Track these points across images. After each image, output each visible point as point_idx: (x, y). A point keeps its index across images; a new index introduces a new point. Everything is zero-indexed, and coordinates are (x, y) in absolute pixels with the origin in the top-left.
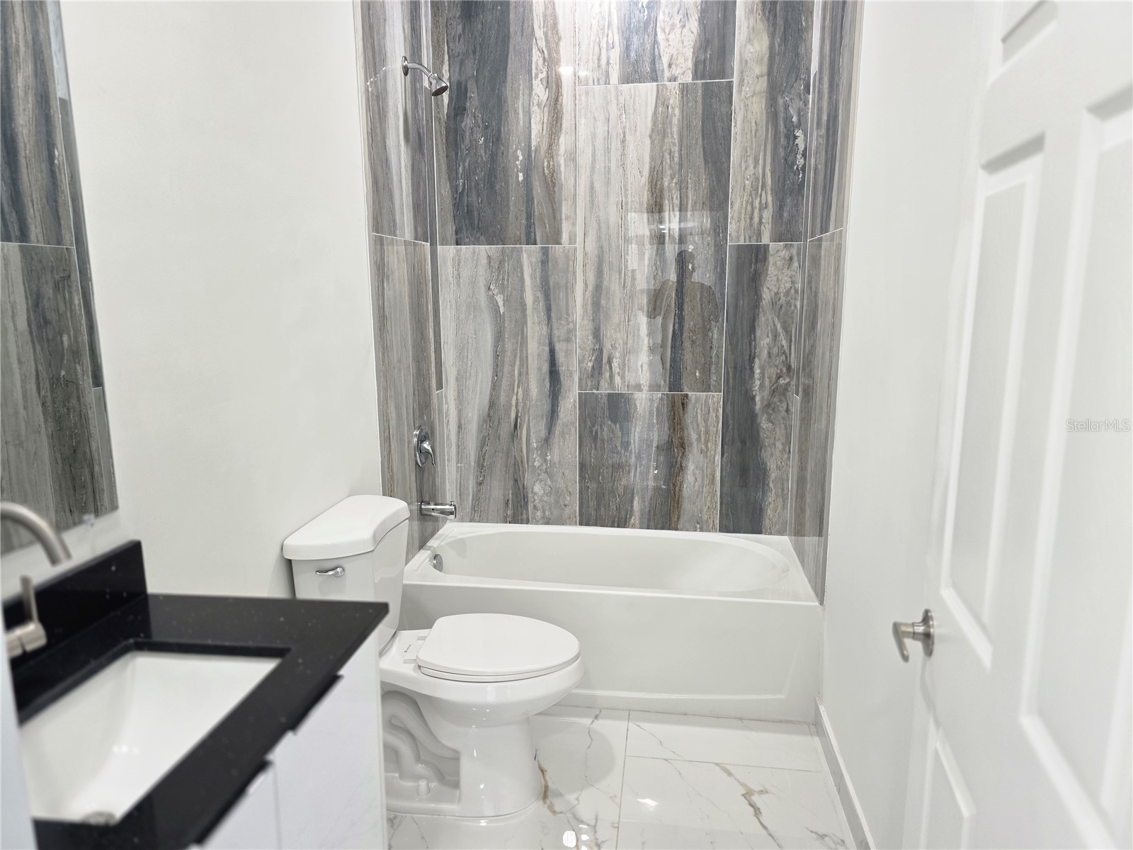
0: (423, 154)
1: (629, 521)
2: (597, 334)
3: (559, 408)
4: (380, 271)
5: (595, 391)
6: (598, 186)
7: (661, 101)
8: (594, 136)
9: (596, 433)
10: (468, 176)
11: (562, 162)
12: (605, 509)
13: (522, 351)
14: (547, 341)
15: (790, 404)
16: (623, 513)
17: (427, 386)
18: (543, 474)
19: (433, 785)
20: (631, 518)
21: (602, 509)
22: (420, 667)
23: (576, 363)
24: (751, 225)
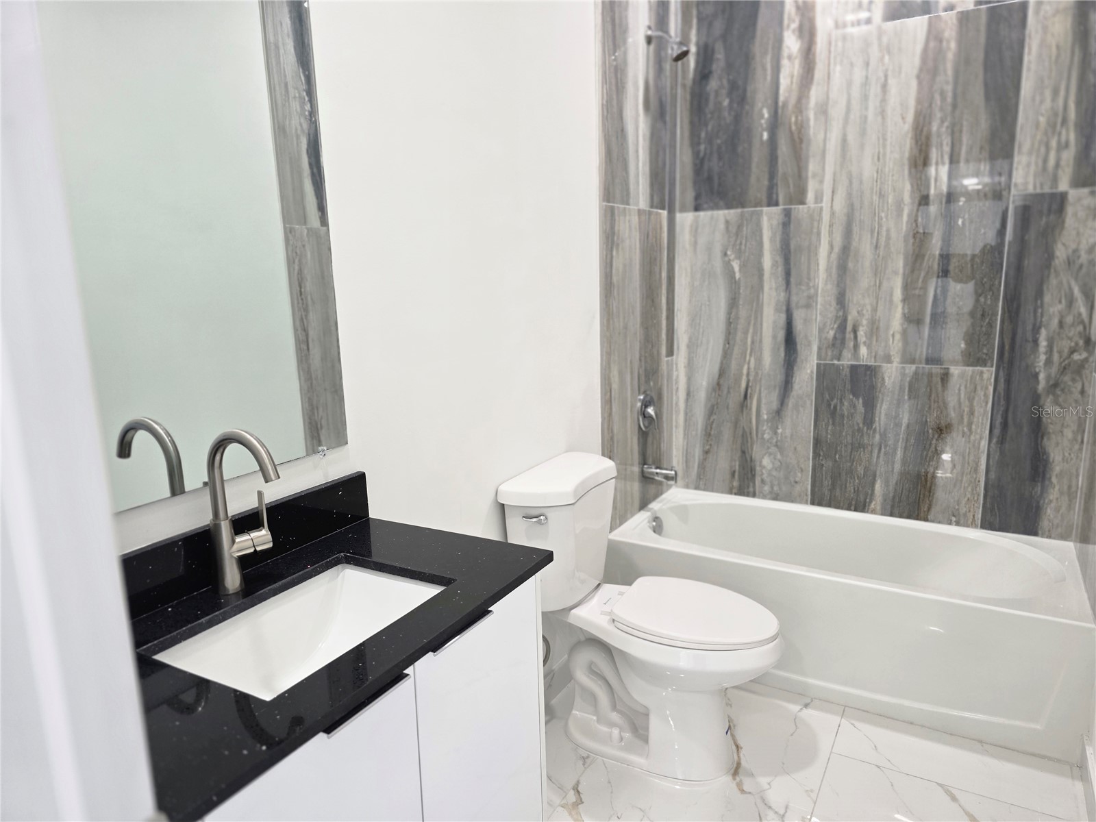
0: (665, 122)
1: (869, 506)
2: (841, 300)
3: (794, 379)
4: (610, 239)
5: (836, 362)
6: (851, 138)
7: (934, 34)
8: (849, 84)
9: (835, 407)
10: (710, 141)
11: (811, 115)
12: (841, 490)
13: (756, 318)
14: (784, 308)
15: (1086, 384)
16: (862, 498)
17: (655, 353)
18: (773, 448)
19: (627, 735)
20: (870, 502)
21: (838, 490)
22: (614, 620)
23: (815, 331)
24: (1044, 169)
